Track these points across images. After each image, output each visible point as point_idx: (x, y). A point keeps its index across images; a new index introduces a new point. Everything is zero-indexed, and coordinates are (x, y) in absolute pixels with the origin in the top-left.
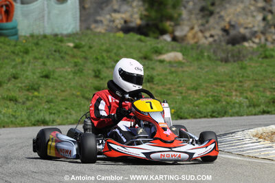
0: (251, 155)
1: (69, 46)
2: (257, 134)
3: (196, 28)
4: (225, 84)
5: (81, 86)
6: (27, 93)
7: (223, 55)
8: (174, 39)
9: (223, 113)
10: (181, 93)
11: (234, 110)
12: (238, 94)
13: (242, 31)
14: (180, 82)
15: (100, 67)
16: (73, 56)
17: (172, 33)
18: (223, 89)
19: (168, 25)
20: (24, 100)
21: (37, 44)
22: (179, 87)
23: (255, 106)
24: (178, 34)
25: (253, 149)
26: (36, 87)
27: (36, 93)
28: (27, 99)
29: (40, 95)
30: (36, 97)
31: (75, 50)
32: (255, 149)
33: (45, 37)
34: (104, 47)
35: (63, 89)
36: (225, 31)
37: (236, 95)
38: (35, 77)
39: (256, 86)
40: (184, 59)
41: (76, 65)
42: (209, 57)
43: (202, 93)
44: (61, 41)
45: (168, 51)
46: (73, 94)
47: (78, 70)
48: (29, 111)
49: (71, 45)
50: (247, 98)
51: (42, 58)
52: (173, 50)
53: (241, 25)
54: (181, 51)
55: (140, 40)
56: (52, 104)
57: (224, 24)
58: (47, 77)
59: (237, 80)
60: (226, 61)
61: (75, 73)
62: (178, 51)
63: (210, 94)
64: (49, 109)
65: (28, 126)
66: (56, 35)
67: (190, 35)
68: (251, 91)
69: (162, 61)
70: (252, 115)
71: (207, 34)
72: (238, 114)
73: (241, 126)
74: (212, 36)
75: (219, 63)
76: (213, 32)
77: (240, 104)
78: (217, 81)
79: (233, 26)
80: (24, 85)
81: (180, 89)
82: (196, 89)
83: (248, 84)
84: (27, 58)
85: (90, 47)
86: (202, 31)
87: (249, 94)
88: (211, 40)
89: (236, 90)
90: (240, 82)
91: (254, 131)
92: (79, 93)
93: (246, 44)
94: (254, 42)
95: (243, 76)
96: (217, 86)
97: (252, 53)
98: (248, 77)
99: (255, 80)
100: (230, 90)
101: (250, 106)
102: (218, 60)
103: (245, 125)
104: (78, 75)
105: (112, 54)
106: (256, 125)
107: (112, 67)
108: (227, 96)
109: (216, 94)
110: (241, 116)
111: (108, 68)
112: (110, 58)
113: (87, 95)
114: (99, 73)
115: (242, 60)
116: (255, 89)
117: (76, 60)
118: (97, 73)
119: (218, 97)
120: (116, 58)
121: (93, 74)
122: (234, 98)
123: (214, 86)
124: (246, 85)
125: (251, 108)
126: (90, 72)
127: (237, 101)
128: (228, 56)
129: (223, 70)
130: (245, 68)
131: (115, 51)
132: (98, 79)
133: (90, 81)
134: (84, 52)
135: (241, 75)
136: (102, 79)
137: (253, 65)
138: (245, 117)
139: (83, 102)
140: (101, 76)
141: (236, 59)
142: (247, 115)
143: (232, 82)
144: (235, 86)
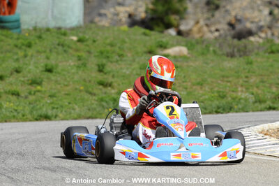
0: (257, 152)
1: (72, 40)
2: (263, 131)
3: (202, 22)
4: (230, 79)
5: (84, 80)
6: (29, 87)
7: (229, 50)
8: (180, 33)
9: (228, 109)
10: (186, 88)
11: (240, 106)
12: (244, 90)
13: (248, 25)
14: (185, 77)
15: (104, 61)
16: (77, 50)
17: (177, 27)
18: (229, 84)
19: (173, 18)
20: (26, 94)
21: (40, 37)
22: (184, 82)
23: (260, 102)
24: (183, 28)
25: (258, 146)
26: (39, 80)
27: (39, 88)
28: (30, 93)
29: (43, 89)
30: (39, 91)
31: (79, 44)
32: (261, 146)
33: (48, 30)
34: (108, 41)
35: (66, 83)
36: (231, 25)
37: (242, 91)
38: (38, 71)
39: (263, 82)
40: (189, 53)
41: (79, 58)
42: (215, 52)
43: (207, 88)
44: (65, 34)
45: (173, 46)
46: (76, 89)
47: (82, 64)
48: (32, 106)
49: (75, 38)
50: (253, 94)
51: (45, 52)
52: (178, 44)
53: (247, 19)
54: (186, 46)
55: (145, 34)
56: (55, 99)
57: (230, 18)
58: (50, 71)
59: (243, 75)
60: (232, 55)
61: (78, 67)
62: (183, 46)
63: (216, 89)
64: (52, 103)
65: (30, 121)
66: (59, 28)
67: (195, 29)
68: (257, 87)
70: (258, 111)
71: (213, 29)
72: (244, 110)
73: (247, 122)
74: (217, 30)
75: (225, 57)
76: (218, 26)
77: (246, 100)
78: (223, 77)
79: (239, 21)
80: (26, 79)
81: (185, 84)
82: (201, 84)
83: (254, 80)
84: (30, 52)
85: (94, 41)
86: (207, 25)
87: (255, 90)
88: (217, 34)
89: (242, 86)
90: (247, 77)
91: (260, 127)
92: (82, 88)
93: (252, 39)
94: (260, 37)
95: (249, 72)
96: (222, 81)
97: (258, 48)
98: (254, 72)
99: (262, 75)
100: (236, 85)
101: (256, 102)
102: (223, 54)
103: (250, 122)
104: (82, 69)
105: (116, 49)
106: (262, 121)
107: (117, 61)
108: (233, 91)
109: (221, 90)
110: (247, 112)
111: (111, 62)
112: (114, 52)
113: (90, 90)
114: (103, 68)
115: (247, 56)
116: (261, 84)
117: (79, 54)
118: (101, 68)
119: (223, 92)
120: (121, 52)
121: (97, 68)
122: (240, 94)
123: (219, 82)
124: (252, 80)
125: (257, 104)
126: (93, 66)
127: (243, 97)
128: (233, 51)
129: (228, 65)
130: (251, 63)
131: (119, 45)
132: (102, 73)
133: (93, 75)
134: (87, 45)
135: (247, 71)
136: (106, 74)
137: (259, 60)
138: (250, 113)
139: (86, 96)
140: (105, 71)
141: (242, 53)
142: (253, 111)
143: (238, 77)
144: (241, 81)
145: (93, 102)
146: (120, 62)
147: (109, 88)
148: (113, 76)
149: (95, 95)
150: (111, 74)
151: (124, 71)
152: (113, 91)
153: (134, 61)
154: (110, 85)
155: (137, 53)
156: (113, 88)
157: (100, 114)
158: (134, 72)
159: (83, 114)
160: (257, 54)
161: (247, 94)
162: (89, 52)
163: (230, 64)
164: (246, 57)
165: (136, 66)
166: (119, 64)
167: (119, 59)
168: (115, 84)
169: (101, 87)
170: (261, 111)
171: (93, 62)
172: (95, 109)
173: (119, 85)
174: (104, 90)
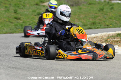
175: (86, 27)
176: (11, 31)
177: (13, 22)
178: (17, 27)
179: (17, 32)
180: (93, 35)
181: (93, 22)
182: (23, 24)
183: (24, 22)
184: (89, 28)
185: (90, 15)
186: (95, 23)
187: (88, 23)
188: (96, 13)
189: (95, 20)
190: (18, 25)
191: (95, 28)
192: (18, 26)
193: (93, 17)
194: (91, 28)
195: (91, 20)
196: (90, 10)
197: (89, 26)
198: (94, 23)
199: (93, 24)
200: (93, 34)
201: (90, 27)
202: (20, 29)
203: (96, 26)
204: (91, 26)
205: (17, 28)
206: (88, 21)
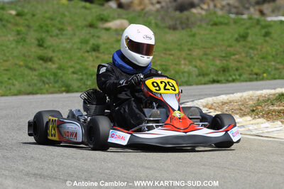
1: (10, 14)
2: (207, 104)
4: (173, 52)
5: (24, 55)
7: (171, 23)
8: (120, 6)
11: (183, 80)
12: (187, 63)
15: (44, 35)
16: (16, 25)
18: (172, 57)
23: (204, 75)
31: (18, 18)
34: (47, 15)
35: (5, 58)
37: (185, 64)
39: (206, 54)
41: (19, 33)
42: (157, 25)
44: (3, 9)
45: (114, 19)
46: (16, 64)
47: (21, 39)
49: (14, 12)
50: (196, 67)
52: (120, 17)
54: (127, 19)
55: (85, 8)
59: (186, 48)
60: (174, 28)
62: (124, 19)
67: (137, 2)
68: (201, 60)
69: (107, 29)
70: (201, 84)
71: (154, 1)
72: (187, 83)
73: (191, 96)
74: (159, 2)
75: (167, 30)
77: (189, 74)
78: (166, 50)
83: (196, 52)
85: (33, 15)
87: (198, 63)
88: (158, 6)
89: (185, 59)
90: (189, 50)
91: (204, 101)
92: (22, 63)
93: (194, 11)
94: (202, 9)
95: (192, 44)
96: (165, 54)
97: (201, 20)
98: (197, 45)
99: (204, 48)
100: (178, 58)
101: (199, 75)
102: (166, 27)
103: (194, 96)
104: (21, 44)
105: (56, 22)
106: (206, 95)
107: (57, 35)
108: (176, 64)
109: (163, 63)
110: (191, 85)
111: (51, 36)
112: (54, 26)
113: (30, 65)
114: (43, 42)
115: (190, 28)
116: (204, 57)
117: (19, 29)
118: (41, 42)
119: (166, 65)
120: (60, 26)
121: (36, 42)
122: (183, 67)
123: (162, 55)
124: (195, 54)
125: (200, 78)
126: (33, 40)
127: (186, 69)
128: (176, 24)
129: (171, 38)
130: (194, 35)
131: (59, 19)
132: (42, 48)
133: (33, 50)
134: (26, 20)
135: (190, 43)
136: (46, 48)
137: (202, 32)
138: (194, 87)
139: (26, 71)
140: (45, 45)
141: (184, 26)
142: (197, 84)
143: (181, 50)
144: (184, 54)
145: (33, 77)
146: (60, 36)
147: (50, 63)
148: (54, 51)
149: (35, 70)
150: (51, 48)
151: (65, 45)
152: (54, 66)
153: (75, 34)
154: (50, 60)
155: (78, 27)
156: (54, 63)
157: (41, 89)
158: (75, 46)
159: (23, 89)
160: (200, 26)
161: (190, 67)
162: (28, 26)
163: (172, 37)
164: (189, 30)
165: (77, 40)
166: (60, 39)
167: (59, 32)
168: (55, 59)
169: (41, 62)
170: (205, 84)
171: (32, 37)
172: (35, 84)
173: (59, 59)
174: (45, 65)
175: (207, 79)
176: (30, 89)
177: (36, 66)
178: (45, 79)
179: (44, 91)
180: (224, 98)
181: (222, 67)
182: (59, 71)
183: (60, 68)
184: (214, 82)
185: (216, 49)
186: (228, 69)
187: (212, 69)
188: (230, 46)
189: (227, 61)
190: (48, 75)
191: (228, 81)
192: (46, 77)
193: (224, 55)
194: (218, 82)
195: (218, 62)
196: (215, 38)
197: (212, 76)
198: (224, 70)
199: (222, 72)
200: (222, 94)
201: (215, 78)
202: (51, 85)
203: (231, 76)
204: (217, 75)
205: (44, 82)
206: (213, 65)
